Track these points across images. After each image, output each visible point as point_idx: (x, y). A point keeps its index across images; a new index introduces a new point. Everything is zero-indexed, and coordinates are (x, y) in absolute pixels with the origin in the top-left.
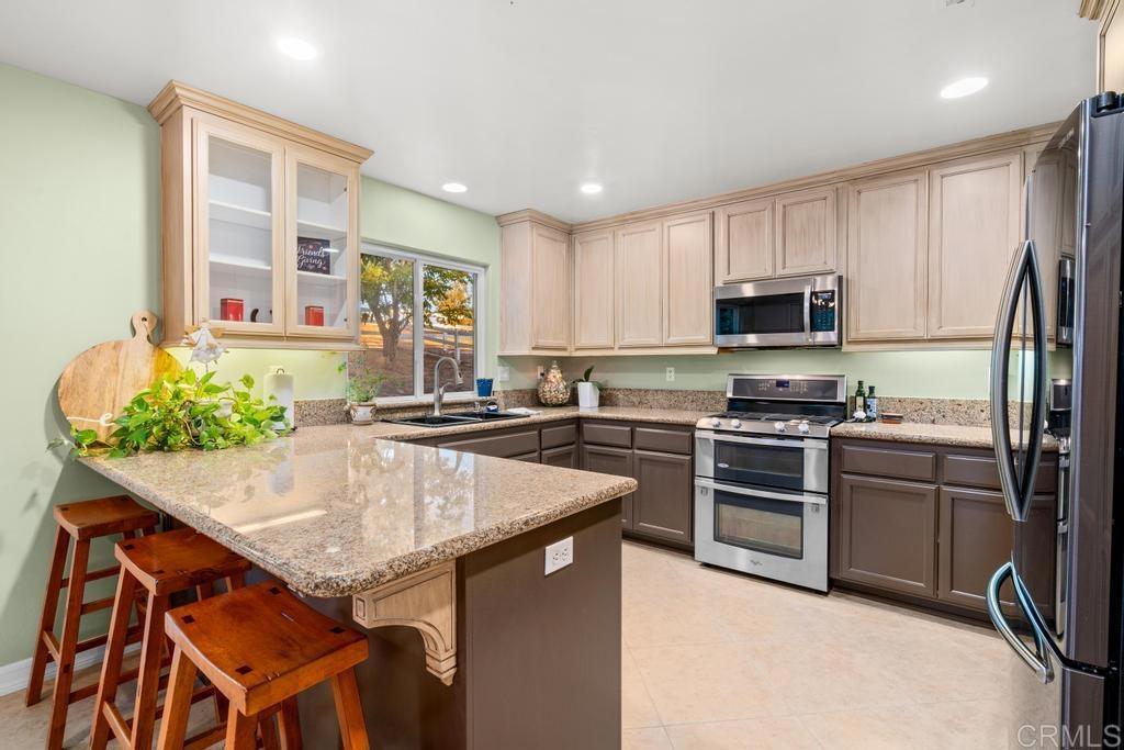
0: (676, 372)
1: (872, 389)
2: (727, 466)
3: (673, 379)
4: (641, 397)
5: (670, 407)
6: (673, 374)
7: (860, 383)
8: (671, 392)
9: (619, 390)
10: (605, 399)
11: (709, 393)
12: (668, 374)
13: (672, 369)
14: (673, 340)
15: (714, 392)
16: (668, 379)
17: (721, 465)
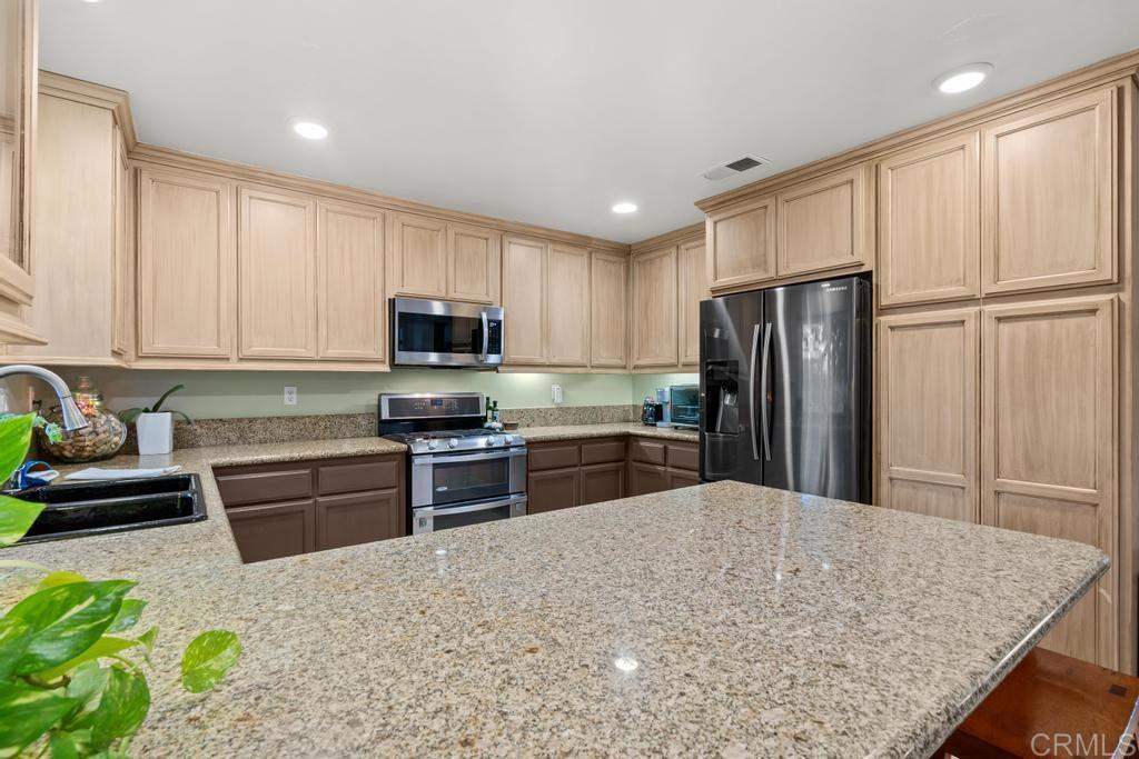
0: (298, 393)
1: (495, 403)
2: (446, 488)
3: (294, 402)
4: (243, 430)
5: (292, 439)
6: (295, 396)
7: (488, 399)
8: (293, 419)
9: (197, 422)
10: (183, 439)
11: (348, 416)
12: (286, 396)
13: (295, 389)
14: (332, 353)
15: (354, 416)
16: (286, 402)
17: (439, 489)
